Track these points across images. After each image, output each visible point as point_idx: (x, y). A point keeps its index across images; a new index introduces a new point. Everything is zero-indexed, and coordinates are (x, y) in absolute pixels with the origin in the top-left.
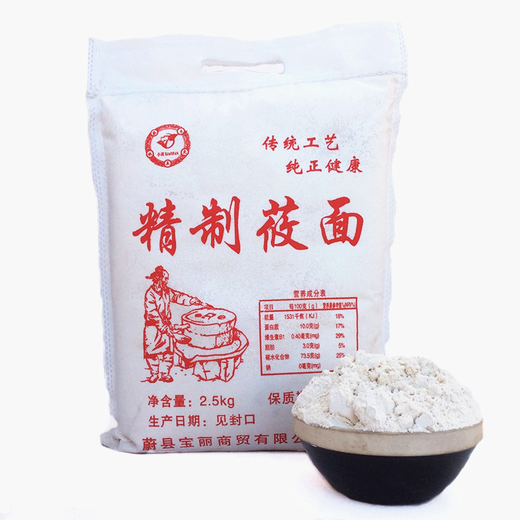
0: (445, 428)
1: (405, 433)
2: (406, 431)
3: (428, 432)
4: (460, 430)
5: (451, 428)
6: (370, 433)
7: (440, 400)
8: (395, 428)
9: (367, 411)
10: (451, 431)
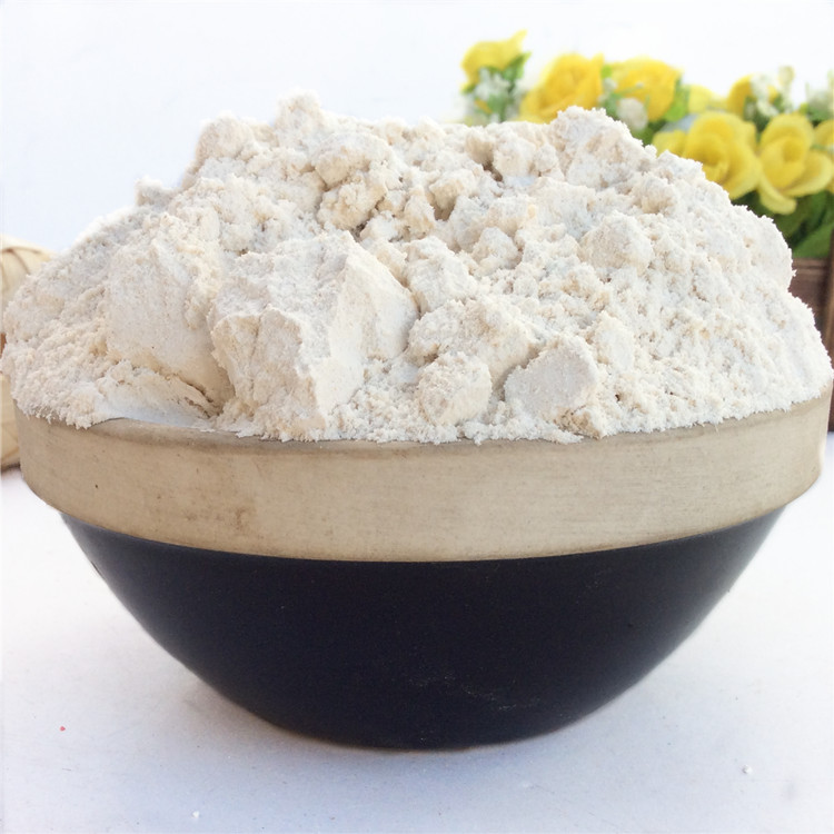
0: (656, 419)
1: (444, 448)
2: (451, 435)
3: (566, 437)
4: (732, 425)
5: (685, 417)
6: (266, 446)
7: (638, 286)
8: (396, 423)
9: (262, 337)
10: (683, 433)
